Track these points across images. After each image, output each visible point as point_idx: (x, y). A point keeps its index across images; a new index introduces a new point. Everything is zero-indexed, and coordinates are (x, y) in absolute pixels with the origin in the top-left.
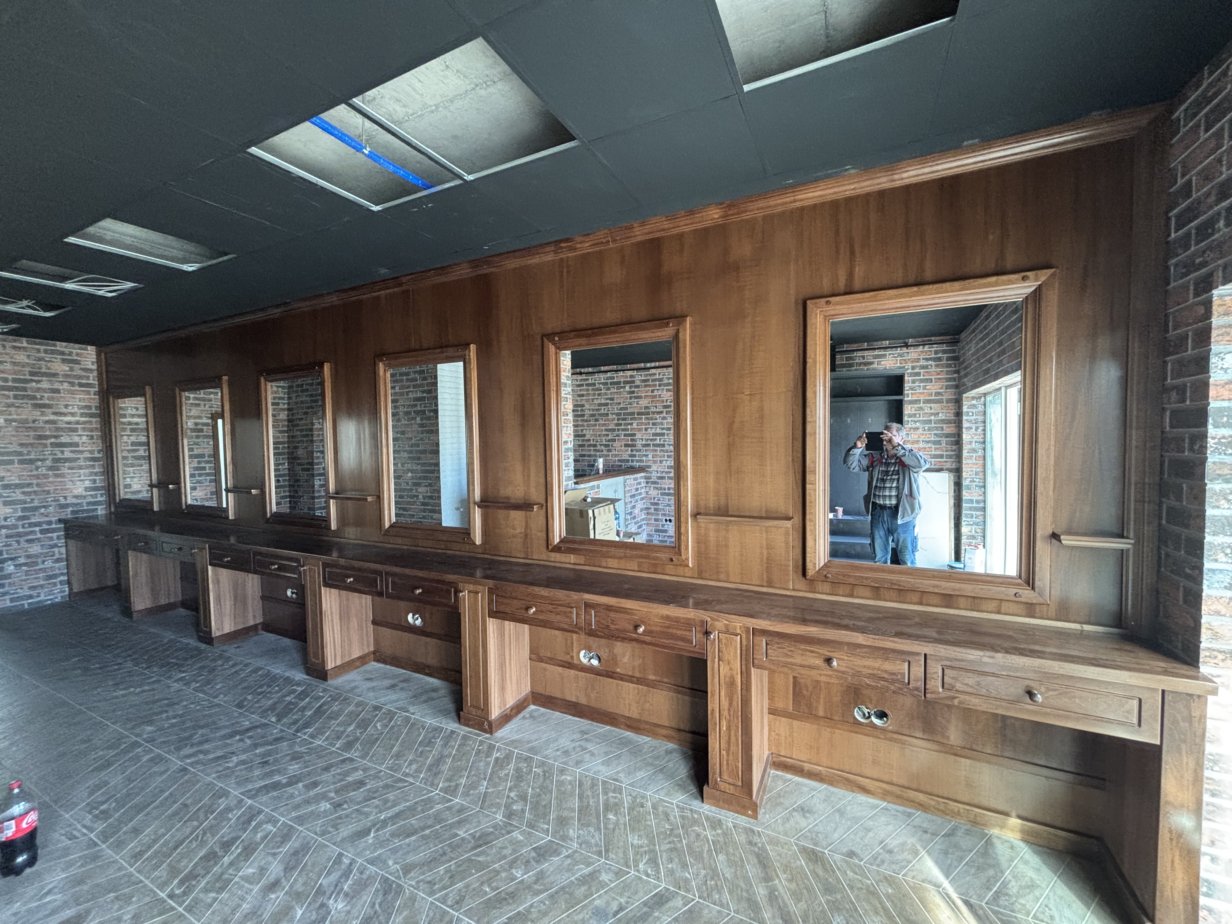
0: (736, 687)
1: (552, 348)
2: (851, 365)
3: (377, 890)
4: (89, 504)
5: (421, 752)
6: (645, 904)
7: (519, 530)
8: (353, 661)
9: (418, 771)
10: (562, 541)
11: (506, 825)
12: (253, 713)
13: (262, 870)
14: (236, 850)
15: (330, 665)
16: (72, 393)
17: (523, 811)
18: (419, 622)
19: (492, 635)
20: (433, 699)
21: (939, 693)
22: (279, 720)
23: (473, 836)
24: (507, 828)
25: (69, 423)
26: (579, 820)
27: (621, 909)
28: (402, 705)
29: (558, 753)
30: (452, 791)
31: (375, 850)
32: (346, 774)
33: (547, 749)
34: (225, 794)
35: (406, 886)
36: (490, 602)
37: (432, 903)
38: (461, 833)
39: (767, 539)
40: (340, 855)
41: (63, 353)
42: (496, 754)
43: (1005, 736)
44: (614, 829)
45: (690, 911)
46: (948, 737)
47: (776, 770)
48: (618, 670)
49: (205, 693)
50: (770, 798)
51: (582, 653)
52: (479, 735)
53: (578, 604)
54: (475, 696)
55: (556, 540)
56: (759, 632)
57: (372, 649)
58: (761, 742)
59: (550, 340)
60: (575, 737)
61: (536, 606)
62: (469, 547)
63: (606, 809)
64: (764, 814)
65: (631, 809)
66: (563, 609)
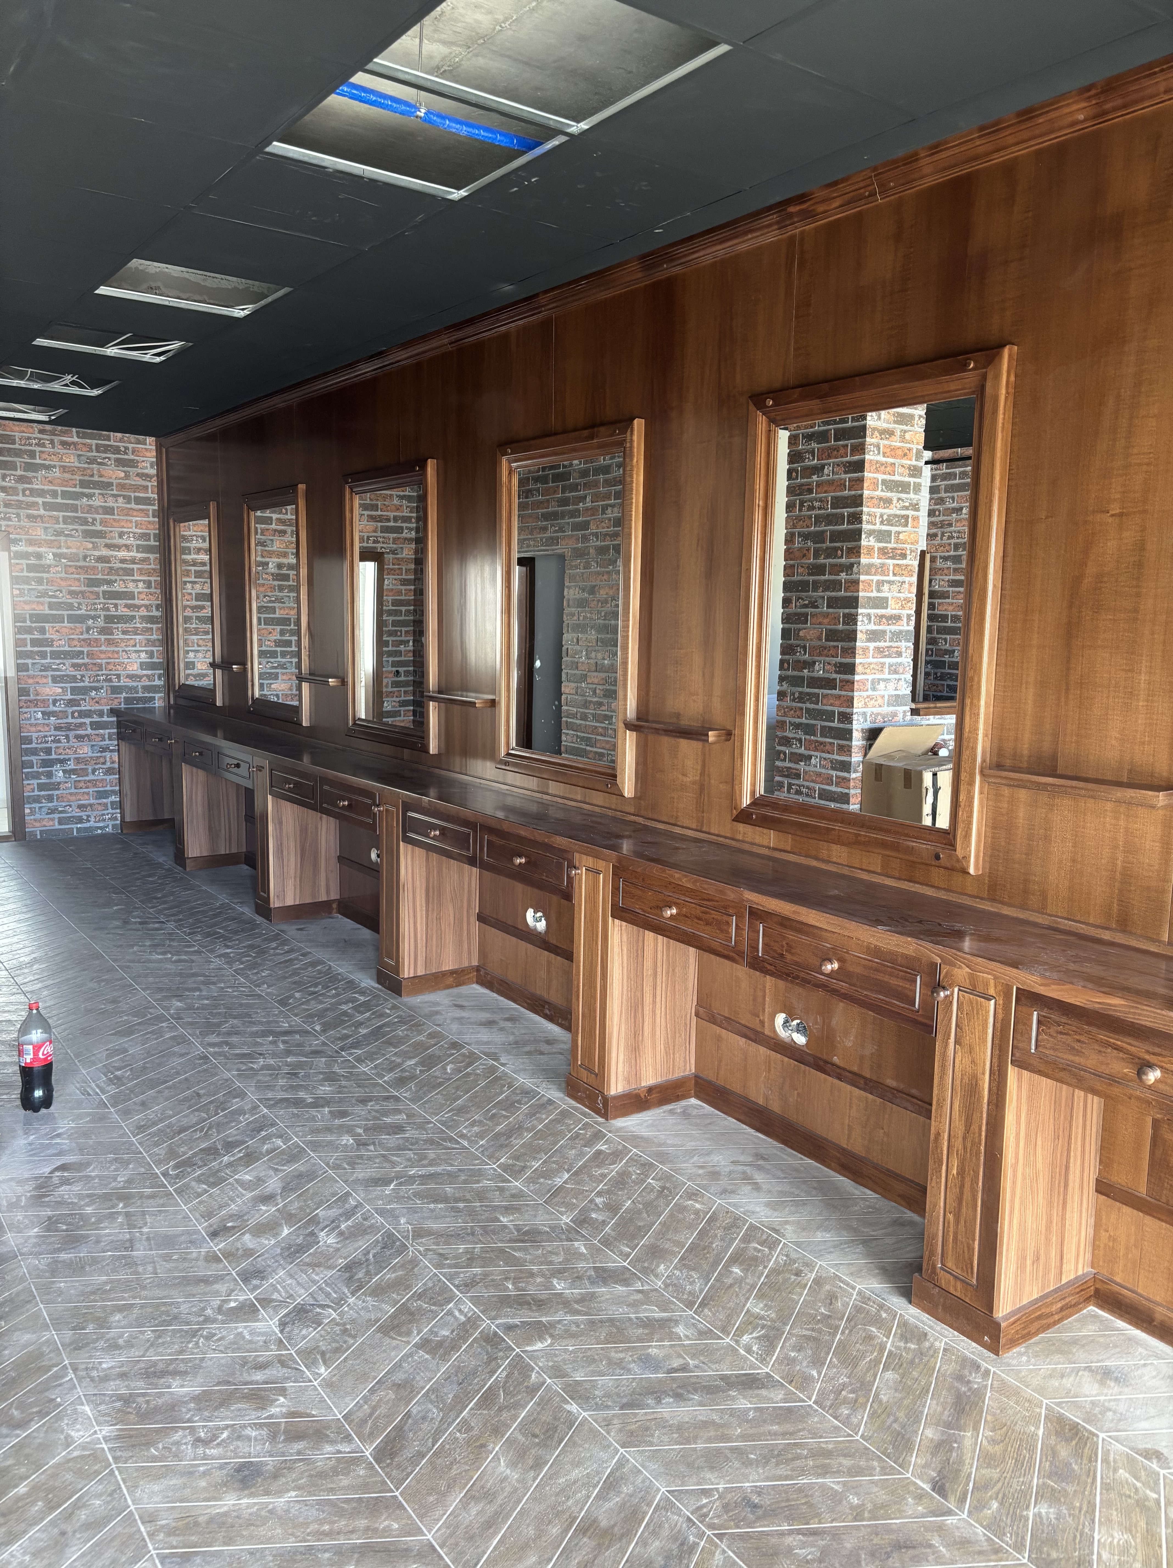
0: (980, 1098)
1: (762, 423)
3: (377, 1241)
4: (146, 688)
5: (494, 1115)
6: (723, 1378)
7: (692, 776)
8: (444, 974)
9: (481, 1136)
10: (756, 802)
11: (570, 1229)
12: (296, 1015)
13: (260, 1181)
14: (238, 1153)
15: (407, 972)
16: (128, 512)
17: (604, 1223)
18: (541, 926)
19: (617, 949)
22: (324, 1031)
23: (518, 1228)
24: (571, 1234)
25: (123, 561)
26: (682, 1259)
27: (684, 1368)
28: (493, 1050)
29: (701, 1171)
30: (514, 1171)
31: (389, 1203)
32: (386, 1113)
33: (684, 1162)
34: (242, 1095)
35: (411, 1249)
36: (616, 889)
37: (436, 1275)
38: (504, 1220)
39: (1127, 829)
40: (348, 1194)
41: (117, 451)
42: (601, 1146)
44: (731, 1286)
45: (789, 1410)
47: (1101, 1307)
48: (836, 1059)
49: (246, 977)
50: (1050, 1339)
51: (780, 1018)
52: (584, 1114)
53: (738, 908)
54: (588, 1052)
55: (746, 801)
56: (1027, 998)
57: (475, 963)
58: (1048, 1228)
59: (760, 405)
60: (742, 1158)
61: (677, 905)
62: (614, 801)
63: (734, 1260)
64: (1021, 1354)
65: (776, 1272)
66: (716, 914)
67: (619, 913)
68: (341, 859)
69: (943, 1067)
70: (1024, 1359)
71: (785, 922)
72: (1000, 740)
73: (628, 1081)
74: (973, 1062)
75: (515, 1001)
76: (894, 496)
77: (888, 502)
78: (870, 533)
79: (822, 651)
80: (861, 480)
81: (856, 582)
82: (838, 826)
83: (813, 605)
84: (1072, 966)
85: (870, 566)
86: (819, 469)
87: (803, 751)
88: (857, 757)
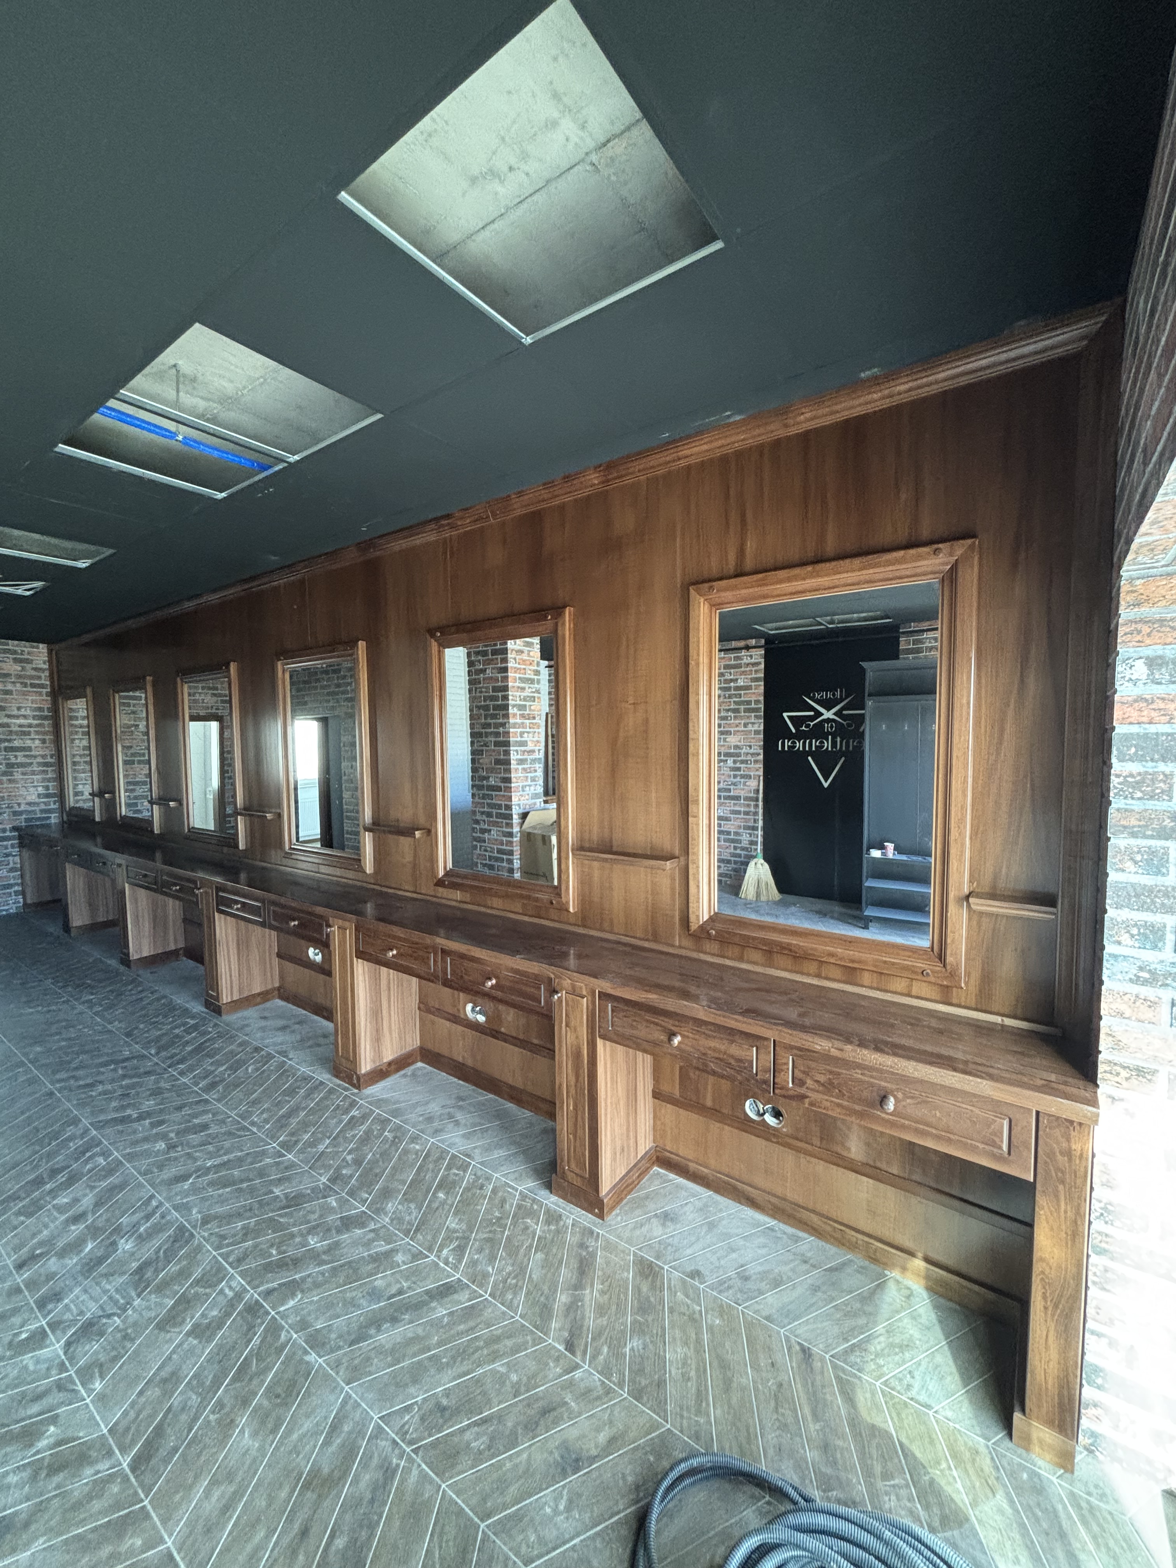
0: (583, 1059)
1: (434, 645)
3: (169, 1236)
4: (42, 811)
5: (280, 1102)
6: (427, 1292)
7: (409, 858)
8: (253, 996)
9: (266, 1121)
10: (447, 874)
11: (325, 1188)
12: (137, 1043)
13: (76, 1200)
14: (61, 1178)
15: (225, 998)
16: (24, 694)
17: (351, 1176)
18: (318, 958)
20: (319, 1045)
21: (788, 1089)
22: (157, 1053)
23: (286, 1196)
24: (327, 1191)
25: (20, 726)
26: (404, 1195)
27: (400, 1292)
28: (284, 1049)
29: (421, 1119)
30: (289, 1146)
31: (186, 1196)
32: (195, 1116)
33: (410, 1113)
34: (75, 1121)
35: (197, 1236)
36: (357, 939)
37: (214, 1257)
38: (277, 1191)
39: (652, 882)
40: (152, 1197)
41: (15, 652)
42: (354, 1112)
44: (437, 1209)
45: (472, 1307)
46: (849, 1149)
47: (660, 1167)
48: (503, 1030)
49: (103, 1017)
50: (633, 1199)
51: (469, 1007)
52: (346, 1089)
53: (434, 949)
54: (345, 1046)
55: (441, 873)
56: (604, 996)
57: (277, 985)
58: (628, 1130)
59: (433, 636)
60: (449, 1102)
61: (397, 948)
62: (360, 876)
63: (440, 1187)
64: (617, 1215)
65: (467, 1189)
66: (421, 953)
67: (360, 955)
68: (185, 920)
69: (560, 1042)
70: (619, 1218)
71: (463, 956)
72: (581, 828)
73: (374, 1061)
74: (577, 1037)
75: (304, 1009)
76: (526, 686)
77: (523, 689)
78: (514, 706)
79: (491, 770)
80: (507, 677)
81: (508, 733)
82: (494, 886)
83: (486, 745)
84: (628, 972)
85: (515, 724)
86: (483, 671)
87: (486, 826)
88: (516, 829)
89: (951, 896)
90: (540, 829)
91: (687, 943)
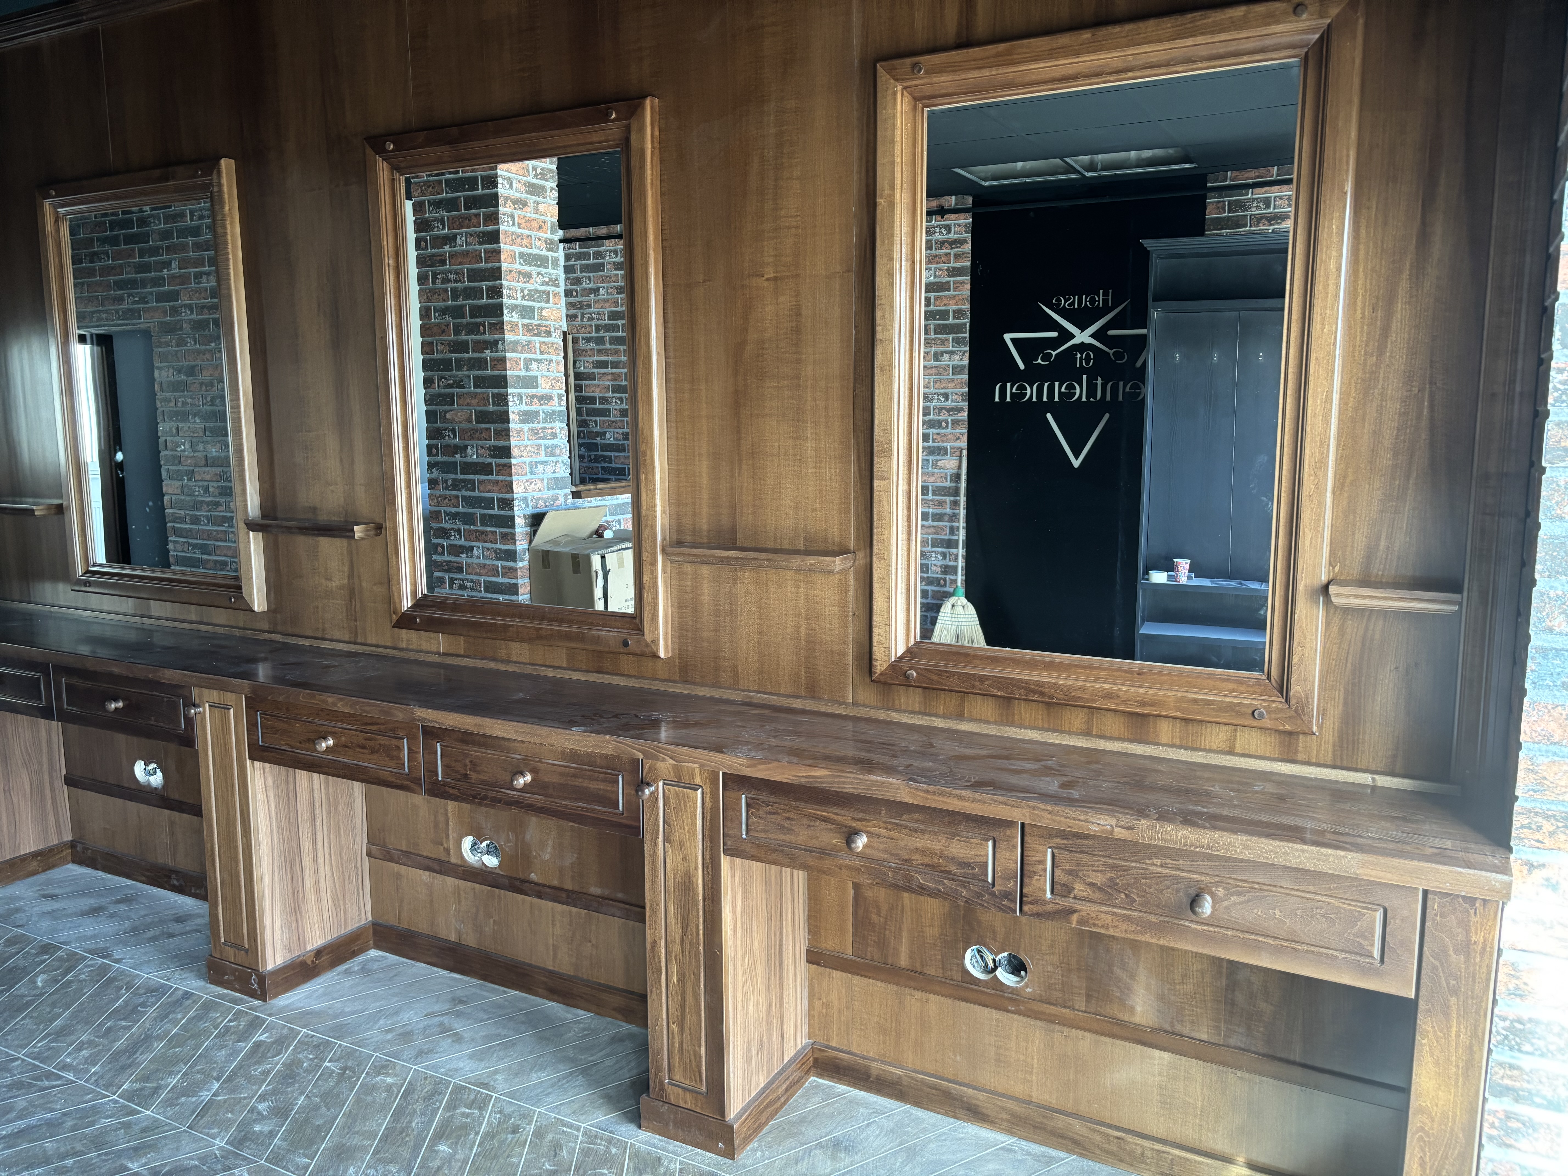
0: (695, 894)
1: (383, 169)
2: (1237, 223)
5: (109, 1029)
7: (338, 580)
8: (24, 859)
9: (92, 1061)
10: (419, 604)
11: (226, 1154)
17: (272, 1133)
18: (157, 779)
19: (260, 797)
20: (171, 936)
21: (1045, 903)
24: (228, 1160)
26: (376, 1152)
28: (102, 945)
29: (389, 1036)
30: (143, 1097)
33: (368, 1029)
36: (252, 725)
38: (134, 1166)
39: (807, 596)
42: (261, 1036)
43: (1233, 1004)
44: (438, 1169)
46: (1132, 1010)
47: (820, 1076)
48: (533, 876)
50: (780, 1125)
51: (467, 842)
52: (235, 1002)
53: (409, 729)
54: (233, 926)
55: (407, 603)
56: (735, 781)
57: (68, 837)
58: (769, 1014)
59: (379, 149)
60: (436, 1008)
61: (333, 735)
62: (241, 618)
63: (438, 1136)
64: (755, 1150)
65: (490, 1135)
66: (383, 740)
67: (259, 753)
69: (654, 869)
70: (759, 1154)
71: (467, 738)
72: (678, 515)
73: (289, 948)
74: (685, 858)
75: (129, 876)
76: (533, 270)
77: (528, 276)
78: (513, 308)
79: (472, 434)
80: (498, 252)
81: (503, 360)
82: (515, 622)
83: (459, 384)
84: (773, 742)
85: (516, 343)
86: (450, 239)
87: (462, 542)
88: (521, 545)
89: (1301, 587)
90: (566, 544)
91: (869, 695)
